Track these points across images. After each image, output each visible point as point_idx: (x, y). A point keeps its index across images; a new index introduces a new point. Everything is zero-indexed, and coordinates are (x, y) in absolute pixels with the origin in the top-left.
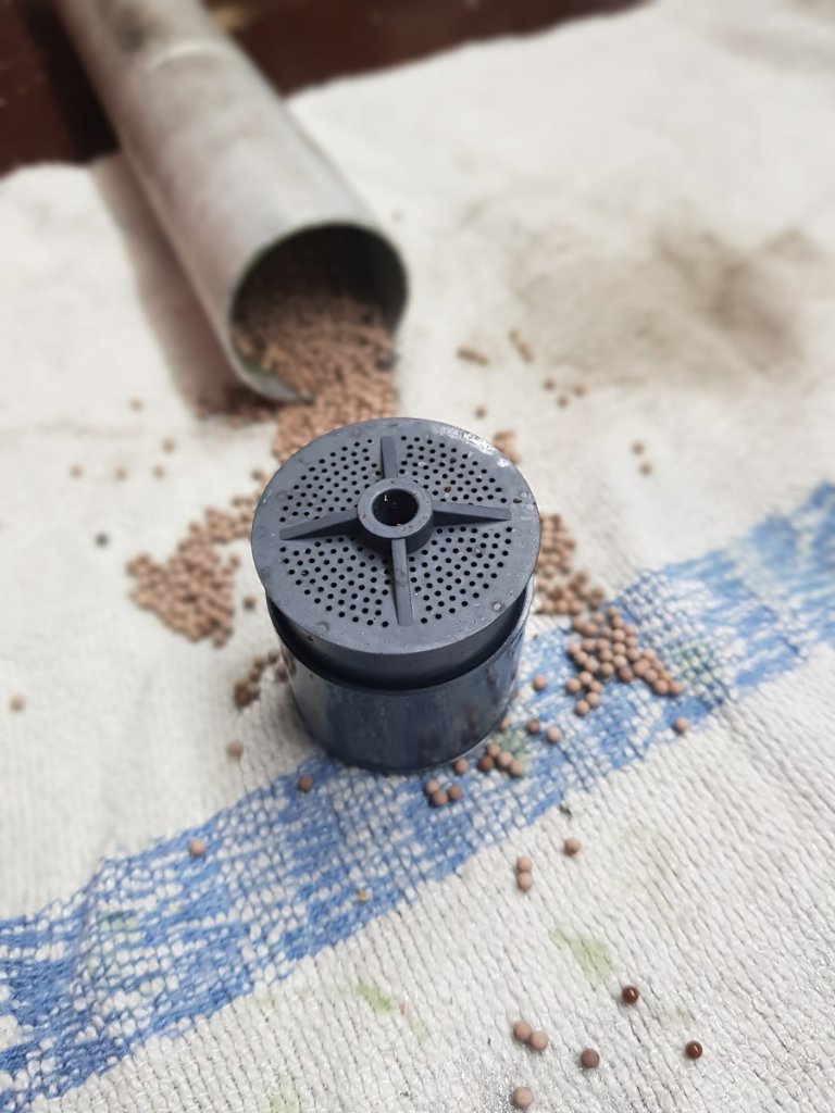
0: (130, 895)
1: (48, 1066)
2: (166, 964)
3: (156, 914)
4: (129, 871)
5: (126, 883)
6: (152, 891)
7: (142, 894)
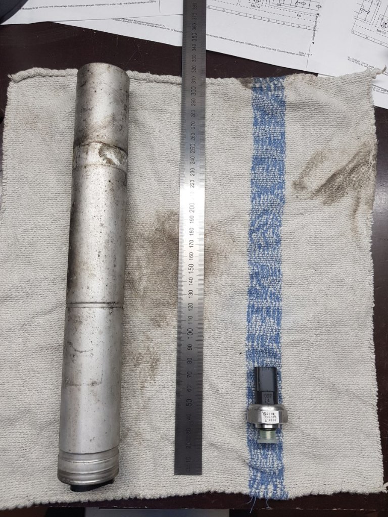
0: (257, 460)
1: (278, 481)
2: (272, 456)
3: (262, 455)
4: (253, 459)
5: (255, 460)
6: (258, 455)
7: (258, 457)
